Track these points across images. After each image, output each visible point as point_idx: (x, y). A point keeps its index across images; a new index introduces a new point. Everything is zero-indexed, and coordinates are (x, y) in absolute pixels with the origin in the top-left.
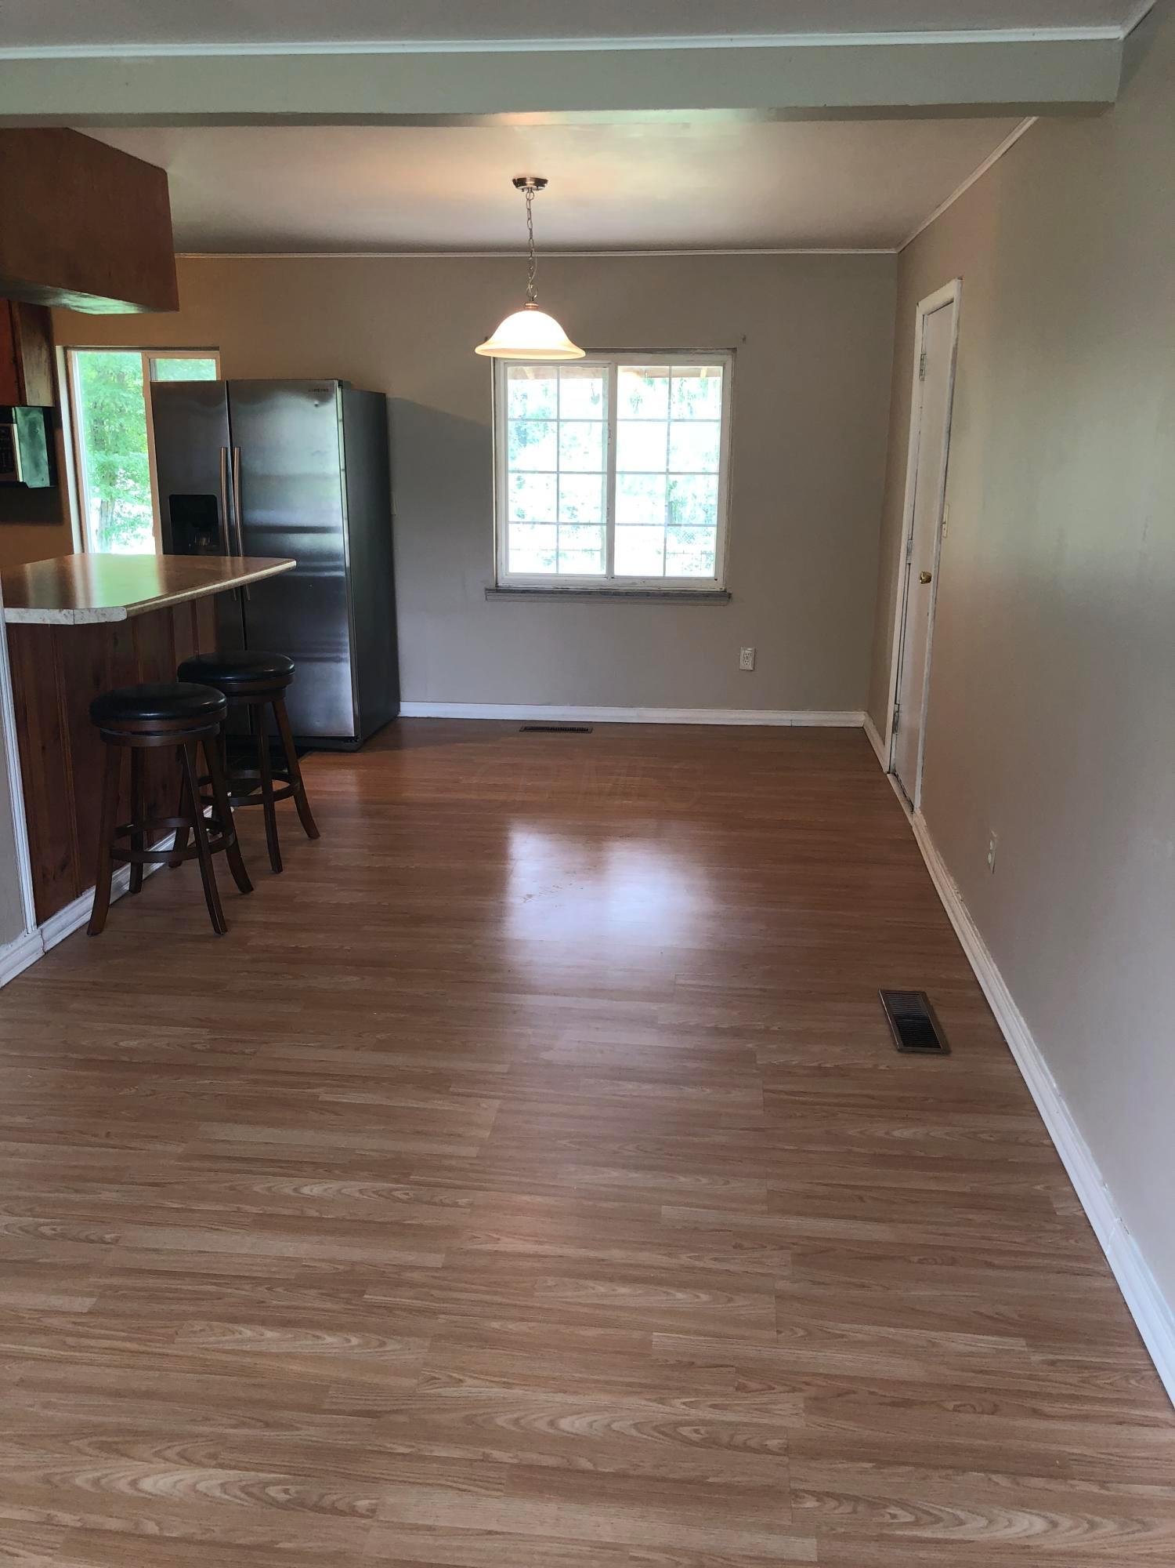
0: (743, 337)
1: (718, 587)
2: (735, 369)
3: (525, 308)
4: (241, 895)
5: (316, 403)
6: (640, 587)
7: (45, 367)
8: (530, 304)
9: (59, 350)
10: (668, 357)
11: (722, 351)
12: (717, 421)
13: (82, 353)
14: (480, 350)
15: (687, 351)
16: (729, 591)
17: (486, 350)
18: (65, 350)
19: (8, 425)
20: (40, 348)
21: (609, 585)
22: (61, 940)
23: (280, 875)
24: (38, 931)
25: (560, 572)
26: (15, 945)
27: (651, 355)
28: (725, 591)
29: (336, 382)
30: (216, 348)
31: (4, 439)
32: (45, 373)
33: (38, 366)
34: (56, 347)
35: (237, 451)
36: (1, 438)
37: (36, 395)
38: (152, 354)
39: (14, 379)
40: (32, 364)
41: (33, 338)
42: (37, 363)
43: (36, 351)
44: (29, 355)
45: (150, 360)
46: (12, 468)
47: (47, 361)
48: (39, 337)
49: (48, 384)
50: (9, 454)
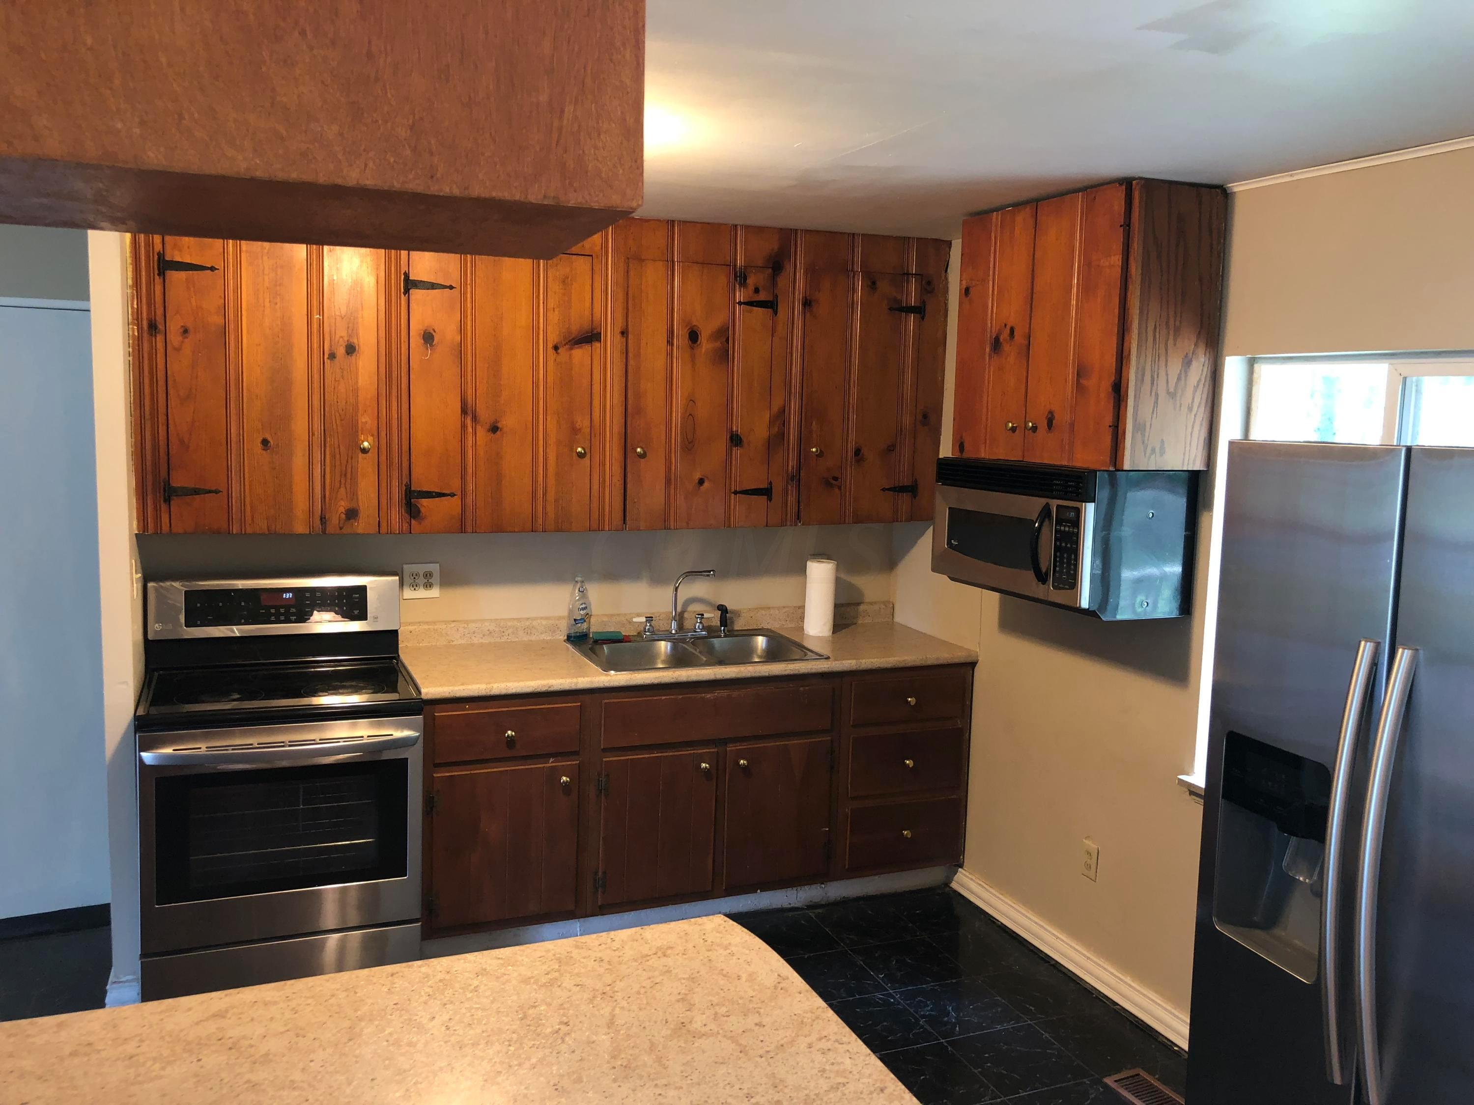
9: (1234, 366)
13: (1286, 368)
18: (1251, 363)
19: (1079, 504)
20: (1187, 361)
31: (1067, 529)
32: (1190, 409)
33: (1172, 395)
34: (1227, 358)
35: (1403, 657)
36: (1061, 525)
37: (1153, 450)
38: (1406, 366)
39: (1109, 419)
40: (1157, 395)
41: (1171, 342)
42: (1172, 390)
43: (1175, 367)
44: (1152, 377)
45: (1405, 379)
46: (1072, 582)
47: (1201, 386)
48: (1187, 342)
49: (1197, 428)
50: (1073, 557)
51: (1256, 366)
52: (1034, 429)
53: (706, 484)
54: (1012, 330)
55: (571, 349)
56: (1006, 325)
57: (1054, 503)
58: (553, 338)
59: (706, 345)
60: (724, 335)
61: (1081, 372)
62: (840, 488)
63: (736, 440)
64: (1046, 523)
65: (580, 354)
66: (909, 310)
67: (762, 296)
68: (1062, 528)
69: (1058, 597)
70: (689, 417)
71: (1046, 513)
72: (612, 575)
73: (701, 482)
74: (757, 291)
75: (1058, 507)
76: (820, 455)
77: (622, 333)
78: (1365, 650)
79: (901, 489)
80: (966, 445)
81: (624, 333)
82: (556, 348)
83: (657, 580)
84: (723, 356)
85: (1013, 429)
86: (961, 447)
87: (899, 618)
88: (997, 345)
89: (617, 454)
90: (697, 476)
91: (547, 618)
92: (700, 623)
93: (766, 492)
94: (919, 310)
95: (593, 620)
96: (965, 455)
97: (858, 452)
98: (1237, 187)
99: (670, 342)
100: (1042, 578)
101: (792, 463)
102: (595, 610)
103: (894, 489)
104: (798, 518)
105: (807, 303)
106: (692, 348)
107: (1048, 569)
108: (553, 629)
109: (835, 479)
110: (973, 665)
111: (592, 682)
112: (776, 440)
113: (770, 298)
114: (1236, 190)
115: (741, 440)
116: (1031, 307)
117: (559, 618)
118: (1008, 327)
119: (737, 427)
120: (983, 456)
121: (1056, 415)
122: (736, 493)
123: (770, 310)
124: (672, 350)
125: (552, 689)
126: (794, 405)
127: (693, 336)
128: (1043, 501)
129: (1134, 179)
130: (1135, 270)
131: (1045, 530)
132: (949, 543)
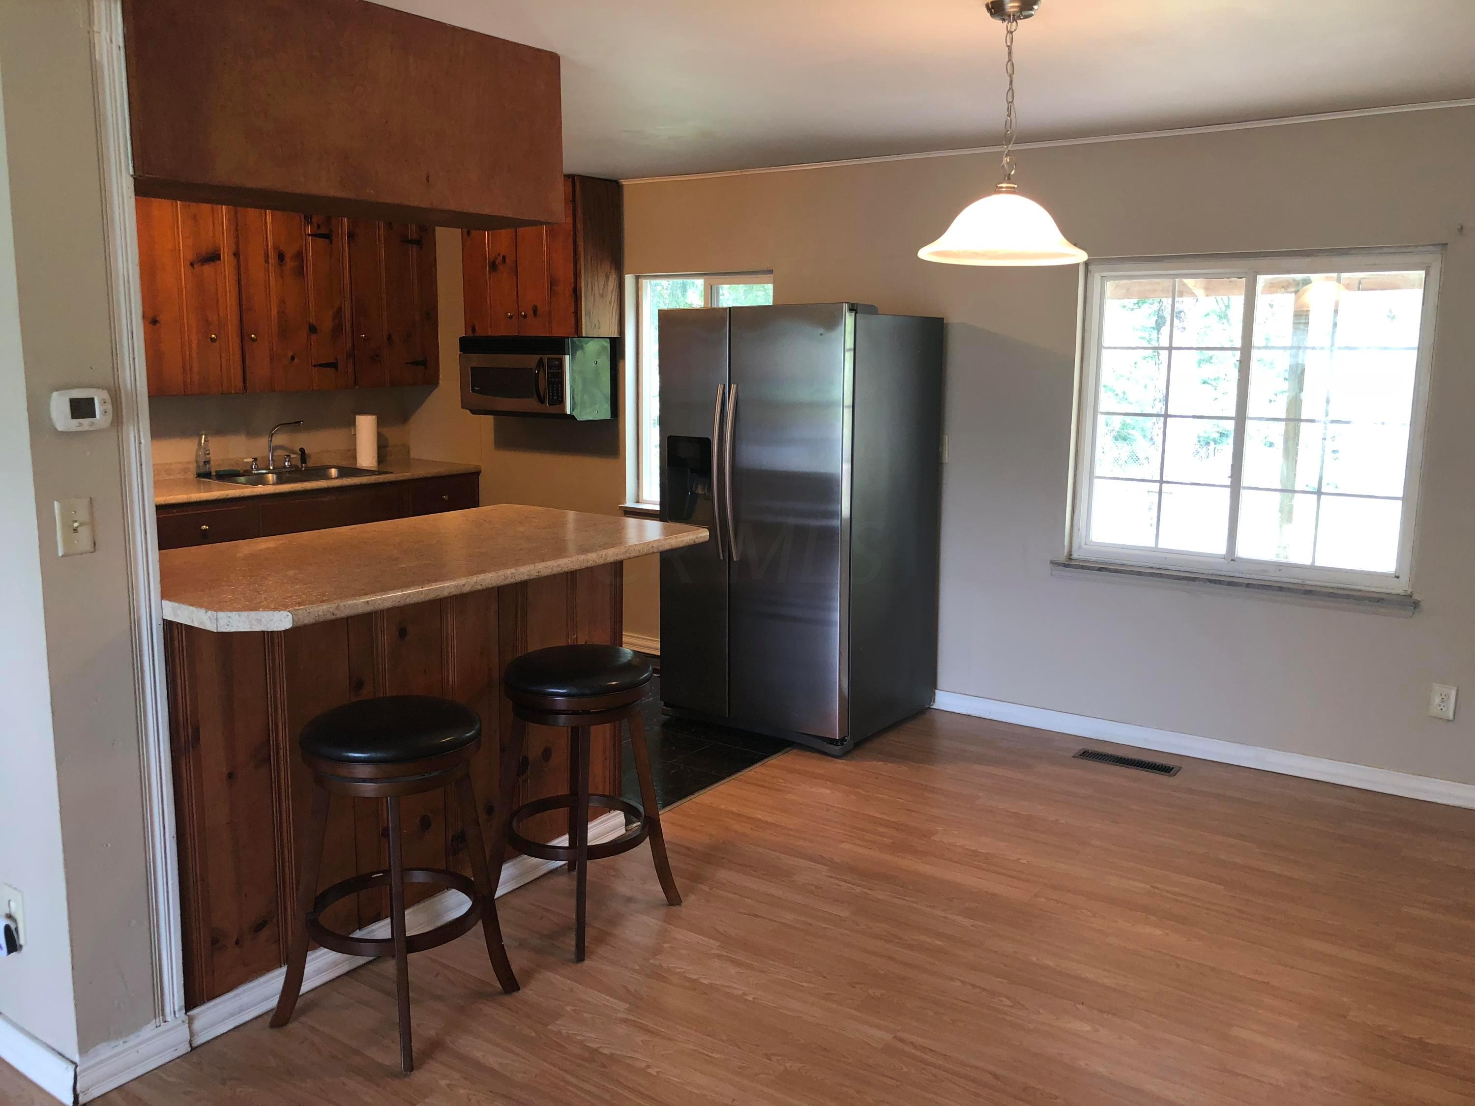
0: (1459, 227)
1: (1402, 587)
2: (1444, 273)
3: (998, 191)
4: (501, 994)
5: (821, 331)
6: (1273, 576)
7: (612, 296)
8: (1004, 185)
9: (629, 280)
10: (1336, 260)
11: (1424, 249)
12: (1413, 349)
13: (654, 281)
14: (926, 253)
15: (1367, 250)
16: (1416, 597)
17: (938, 254)
18: (637, 278)
19: (560, 356)
20: (607, 277)
21: (1227, 569)
22: (232, 1027)
23: (579, 965)
24: (185, 1018)
25: (1162, 545)
26: (133, 1040)
27: (1309, 259)
28: (1411, 596)
29: (846, 307)
30: (770, 272)
31: (555, 371)
32: (610, 303)
33: (602, 296)
34: (626, 275)
35: (733, 387)
36: (551, 369)
37: (595, 326)
38: (713, 280)
39: (572, 309)
40: (594, 295)
41: (599, 267)
42: (601, 293)
43: (602, 280)
44: (592, 285)
45: (711, 286)
46: (561, 400)
47: (614, 291)
48: (606, 266)
49: (614, 314)
50: (560, 386)
51: (640, 280)
52: (525, 316)
53: (296, 360)
54: (504, 257)
55: (202, 265)
56: (499, 255)
57: (545, 358)
58: (190, 257)
59: (289, 264)
60: (300, 256)
61: (553, 283)
62: (380, 362)
63: (313, 329)
64: (541, 369)
65: (207, 269)
66: (412, 242)
67: (323, 231)
68: (552, 371)
69: (553, 410)
70: (282, 313)
71: (540, 363)
72: (220, 431)
73: (293, 358)
74: (319, 227)
75: (548, 359)
76: (366, 339)
77: (234, 254)
78: (720, 387)
79: (416, 363)
80: (477, 328)
81: (236, 254)
82: (192, 265)
83: (252, 433)
84: (300, 271)
85: (511, 317)
86: (474, 329)
87: (413, 454)
88: (493, 266)
89: (237, 341)
90: (290, 354)
91: (180, 463)
92: (289, 461)
93: (333, 365)
94: (418, 242)
95: (212, 463)
96: (477, 335)
97: (389, 337)
98: (624, 182)
99: (267, 261)
100: (542, 401)
101: (349, 345)
102: (212, 457)
103: (413, 363)
104: (356, 383)
105: (351, 235)
106: (281, 265)
107: (544, 396)
108: (185, 471)
109: (377, 356)
110: (478, 473)
111: (253, 492)
112: (337, 330)
113: (326, 232)
114: (624, 183)
115: (316, 330)
116: (516, 246)
117: (188, 463)
118: (501, 255)
119: (313, 321)
120: (490, 334)
121: (538, 308)
122: (315, 366)
123: (327, 241)
124: (268, 266)
125: (229, 497)
126: (347, 305)
127: (281, 257)
128: (537, 357)
129: (575, 175)
130: (579, 226)
131: (541, 373)
132: (473, 391)
